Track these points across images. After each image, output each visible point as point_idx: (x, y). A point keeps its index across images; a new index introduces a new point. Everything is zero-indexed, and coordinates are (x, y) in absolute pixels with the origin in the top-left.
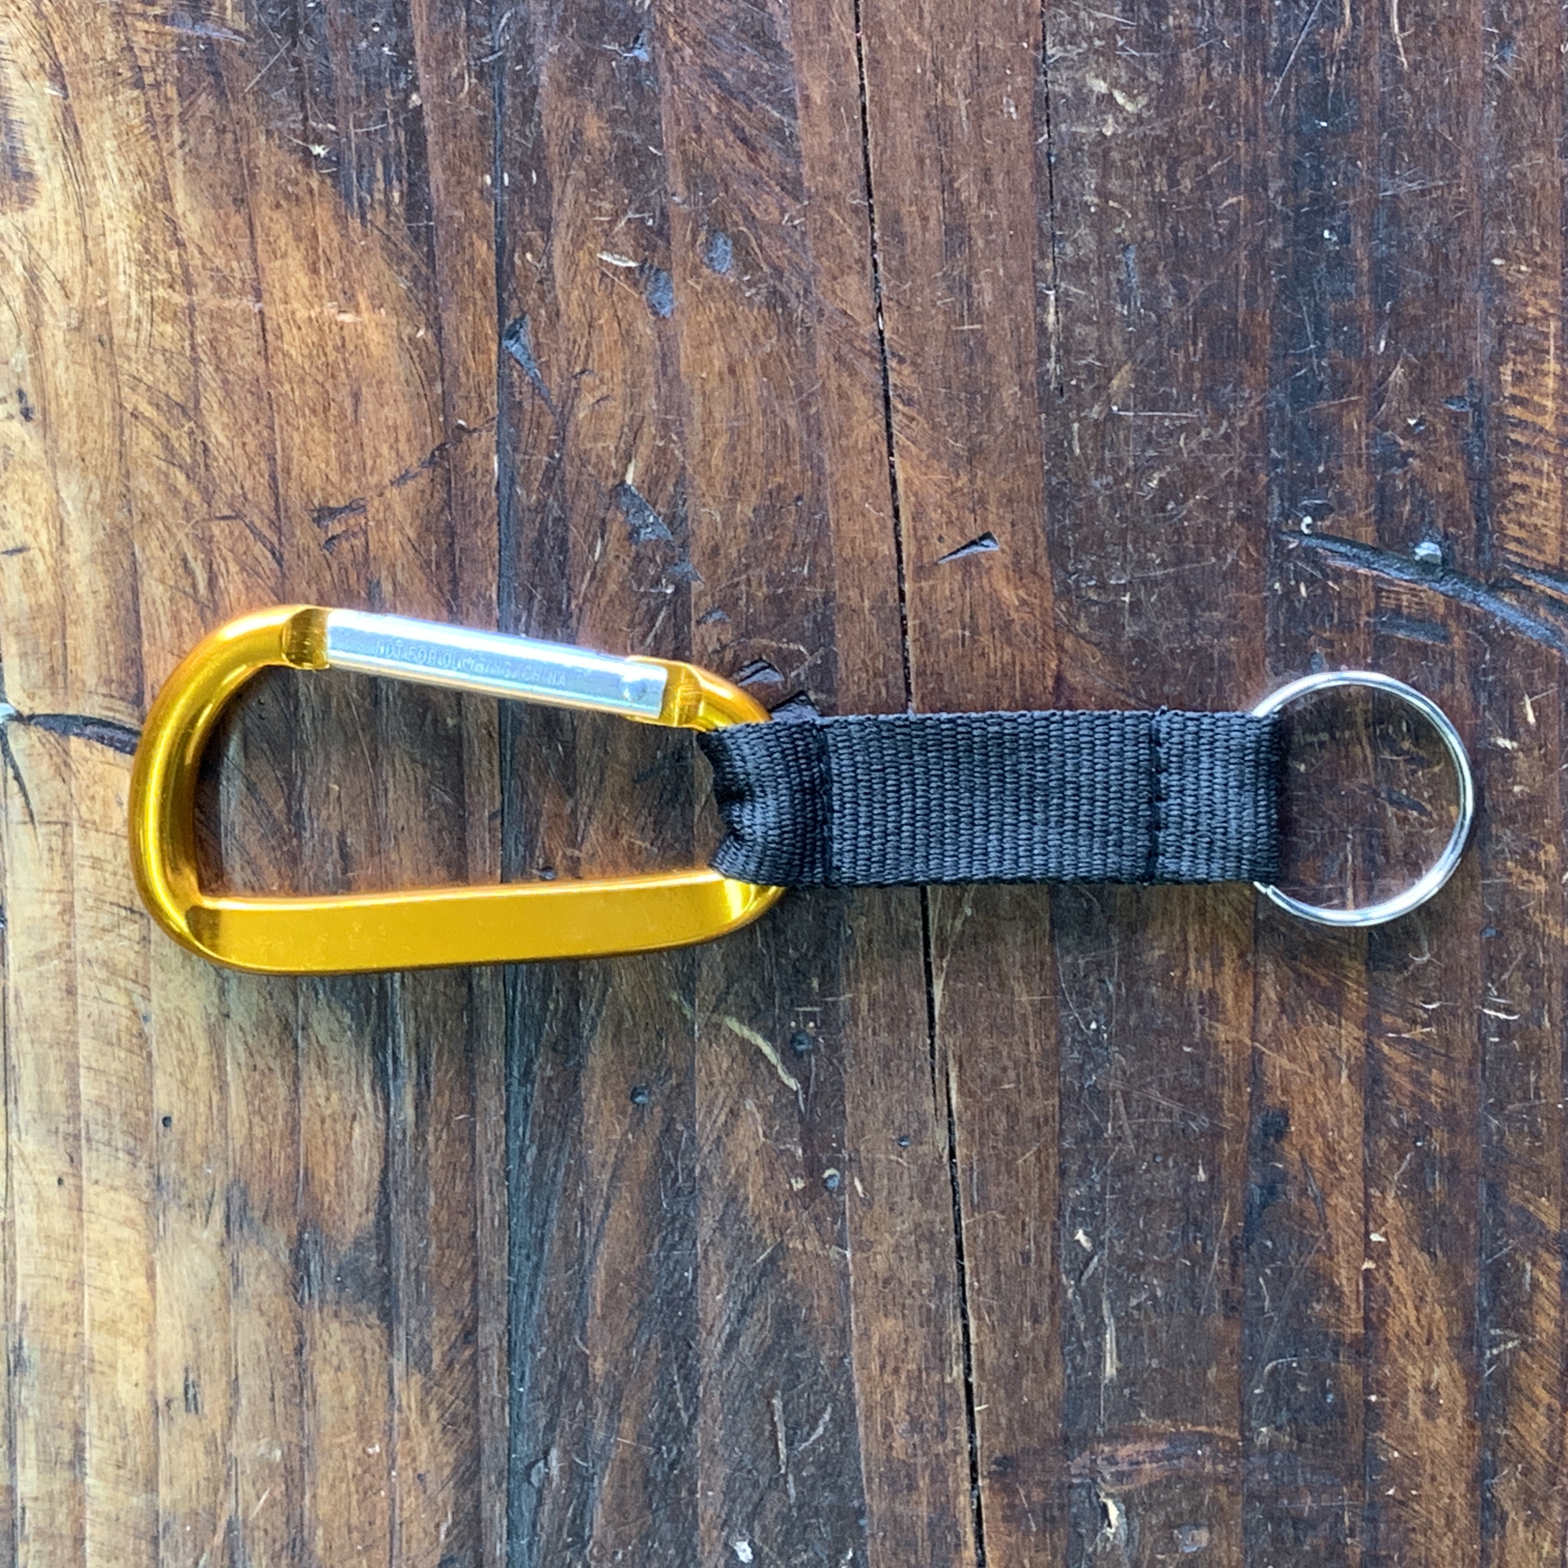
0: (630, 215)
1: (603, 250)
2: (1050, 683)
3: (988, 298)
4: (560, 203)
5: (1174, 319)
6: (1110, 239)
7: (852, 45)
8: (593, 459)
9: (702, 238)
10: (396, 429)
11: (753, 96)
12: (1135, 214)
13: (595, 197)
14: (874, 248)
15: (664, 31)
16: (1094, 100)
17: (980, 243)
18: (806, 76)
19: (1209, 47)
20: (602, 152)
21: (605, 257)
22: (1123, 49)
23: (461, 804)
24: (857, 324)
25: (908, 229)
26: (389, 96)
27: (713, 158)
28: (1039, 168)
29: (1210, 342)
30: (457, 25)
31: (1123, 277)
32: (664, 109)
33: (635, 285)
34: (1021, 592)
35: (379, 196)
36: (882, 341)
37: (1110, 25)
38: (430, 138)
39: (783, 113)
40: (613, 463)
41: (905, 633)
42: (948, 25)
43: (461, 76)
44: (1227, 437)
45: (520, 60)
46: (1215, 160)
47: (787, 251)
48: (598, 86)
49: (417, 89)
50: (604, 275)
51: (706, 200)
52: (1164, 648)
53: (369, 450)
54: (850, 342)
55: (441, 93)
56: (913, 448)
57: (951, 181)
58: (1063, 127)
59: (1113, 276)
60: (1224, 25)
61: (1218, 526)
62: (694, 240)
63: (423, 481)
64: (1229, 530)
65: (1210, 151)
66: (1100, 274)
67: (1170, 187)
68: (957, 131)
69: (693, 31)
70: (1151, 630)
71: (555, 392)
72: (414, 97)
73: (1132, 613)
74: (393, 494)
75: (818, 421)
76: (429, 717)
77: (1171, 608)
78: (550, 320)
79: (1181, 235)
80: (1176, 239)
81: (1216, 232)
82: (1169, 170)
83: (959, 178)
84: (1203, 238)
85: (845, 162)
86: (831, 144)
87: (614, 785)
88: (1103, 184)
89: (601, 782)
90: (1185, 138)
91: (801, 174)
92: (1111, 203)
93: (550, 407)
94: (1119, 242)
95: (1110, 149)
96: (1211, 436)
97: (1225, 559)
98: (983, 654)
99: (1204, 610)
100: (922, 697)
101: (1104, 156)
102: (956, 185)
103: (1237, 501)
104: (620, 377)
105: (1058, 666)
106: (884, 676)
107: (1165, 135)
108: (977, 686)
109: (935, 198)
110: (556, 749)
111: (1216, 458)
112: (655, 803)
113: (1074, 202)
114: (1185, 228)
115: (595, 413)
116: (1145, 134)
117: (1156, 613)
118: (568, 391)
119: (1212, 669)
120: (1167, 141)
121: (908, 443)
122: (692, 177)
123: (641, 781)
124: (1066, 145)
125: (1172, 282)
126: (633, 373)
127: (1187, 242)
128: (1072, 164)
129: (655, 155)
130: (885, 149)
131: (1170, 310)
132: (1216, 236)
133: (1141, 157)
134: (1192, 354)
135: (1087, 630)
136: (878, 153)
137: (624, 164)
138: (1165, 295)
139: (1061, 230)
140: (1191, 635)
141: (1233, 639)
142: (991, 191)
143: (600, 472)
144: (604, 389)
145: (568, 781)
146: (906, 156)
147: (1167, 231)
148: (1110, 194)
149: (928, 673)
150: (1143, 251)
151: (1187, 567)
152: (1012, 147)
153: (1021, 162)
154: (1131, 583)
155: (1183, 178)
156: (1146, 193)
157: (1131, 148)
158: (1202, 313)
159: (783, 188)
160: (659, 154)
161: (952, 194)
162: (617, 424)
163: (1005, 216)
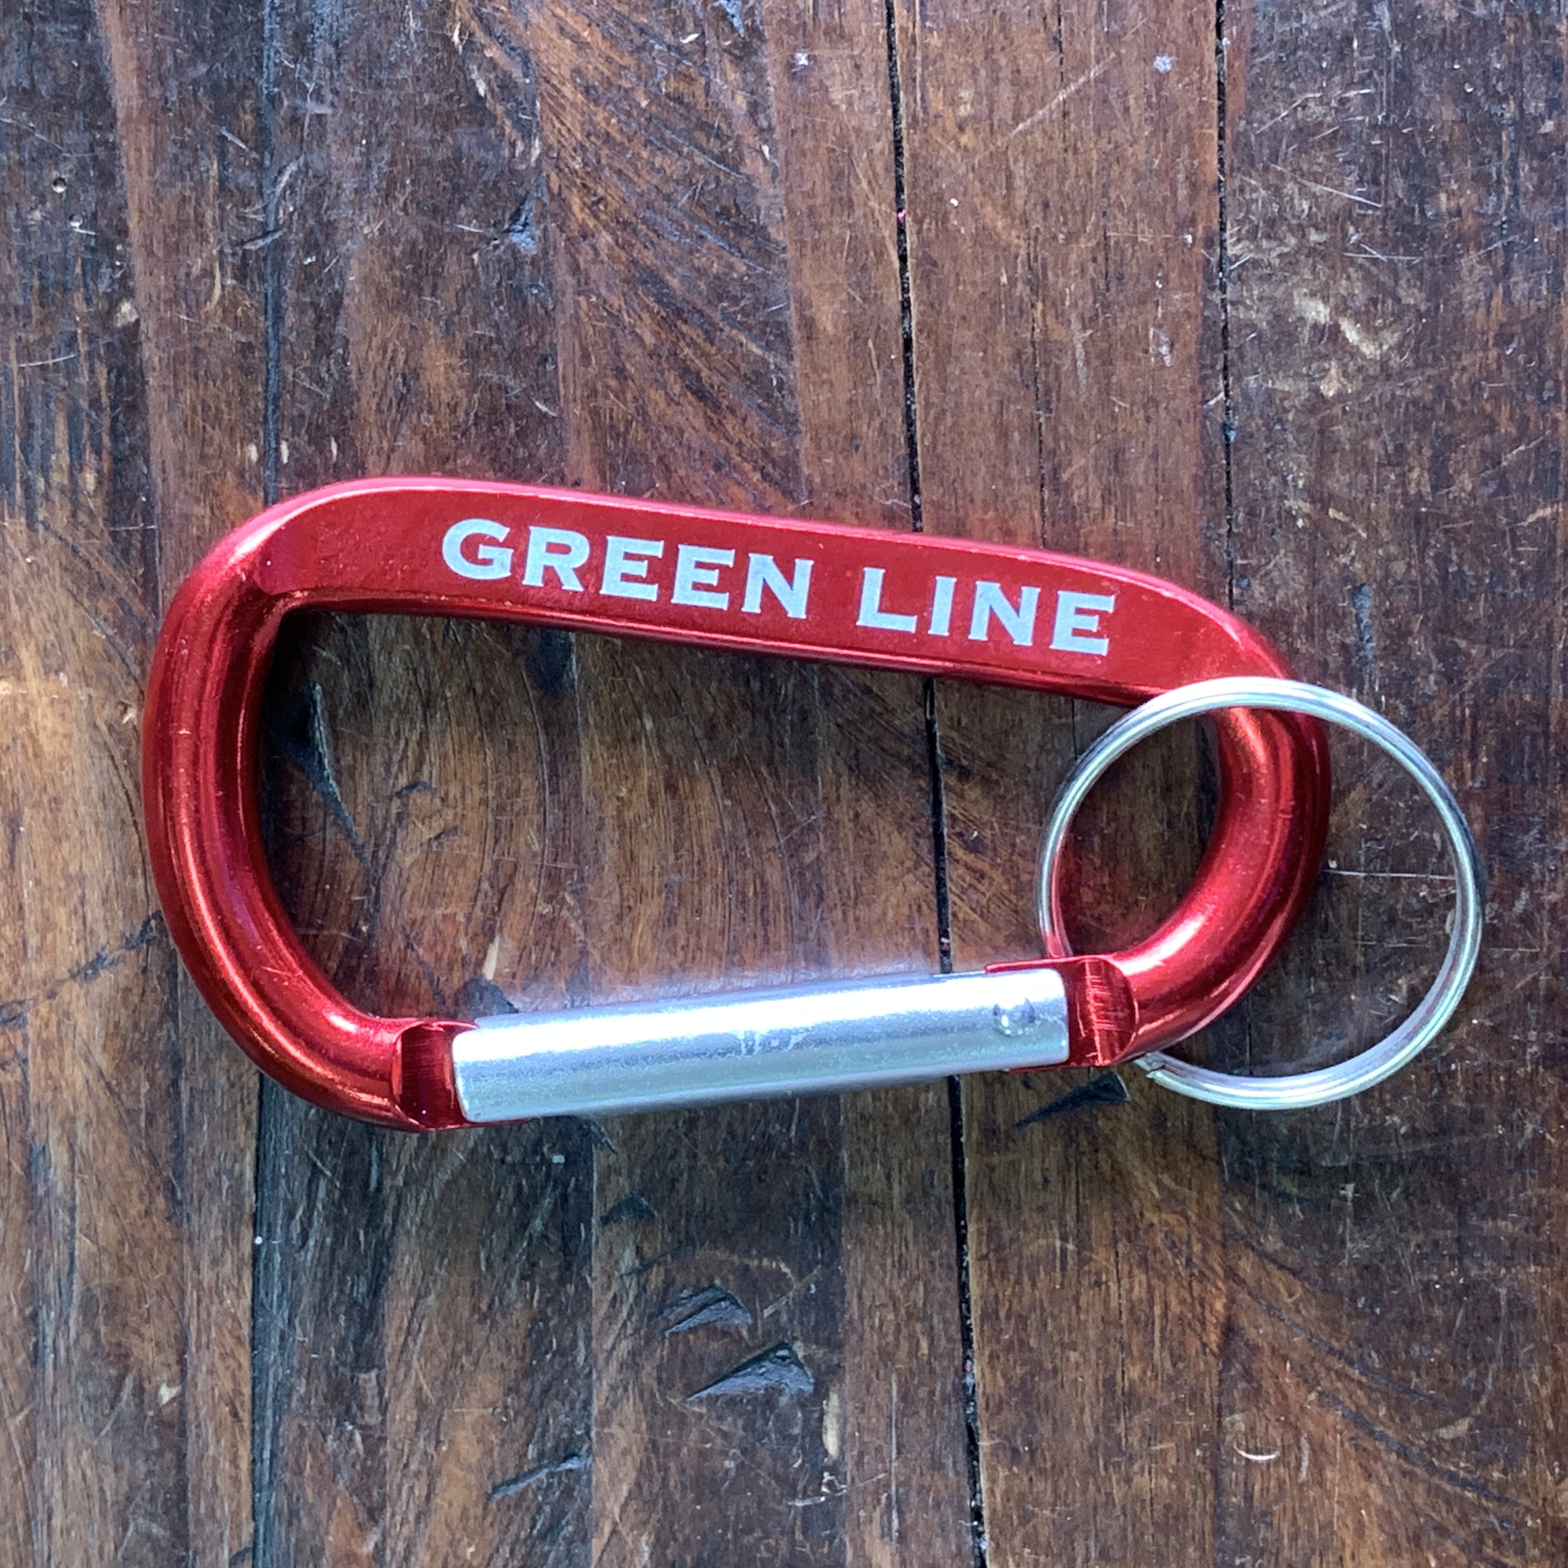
2: (1213, 1338)
5: (1440, 713)
6: (1330, 572)
7: (888, 233)
8: (427, 936)
10: (82, 879)
11: (717, 316)
12: (1373, 531)
15: (564, 204)
16: (1306, 334)
18: (808, 282)
19: (1508, 249)
20: (453, 409)
22: (1358, 248)
23: (180, 1535)
24: (892, 712)
26: (79, 305)
27: (646, 424)
28: (1209, 449)
29: (1500, 754)
30: (200, 186)
31: (1350, 640)
32: (563, 338)
34: (1166, 1179)
35: (59, 478)
36: (931, 738)
37: (1336, 204)
38: (152, 381)
39: (768, 347)
40: (463, 943)
41: (961, 1240)
42: (1054, 200)
43: (208, 273)
44: (1527, 920)
45: (311, 246)
46: (1516, 443)
48: (448, 295)
49: (130, 294)
52: (1414, 1282)
53: (31, 919)
54: (876, 740)
55: (173, 302)
56: (983, 927)
57: (1056, 471)
58: (1251, 381)
59: (1333, 637)
60: (1537, 212)
61: (1509, 1071)
63: (126, 973)
64: (1530, 1079)
65: (1506, 428)
66: (1310, 635)
67: (1435, 488)
68: (1067, 383)
69: (614, 205)
70: (1390, 1250)
71: (364, 819)
72: (126, 307)
73: (1358, 1220)
74: (72, 992)
75: (818, 874)
76: (129, 1383)
77: (1425, 1212)
78: (358, 695)
79: (1452, 569)
80: (1444, 576)
81: (1513, 566)
82: (1434, 458)
83: (1070, 464)
84: (1492, 575)
85: (872, 434)
86: (850, 402)
87: (450, 1504)
88: (1319, 481)
89: (428, 1498)
90: (1464, 403)
91: (797, 452)
92: (1332, 513)
93: (354, 845)
94: (1346, 580)
95: (1332, 420)
96: (1498, 916)
97: (1522, 1129)
98: (1098, 1284)
99: (1483, 1218)
100: (991, 1357)
101: (1321, 432)
102: (1065, 477)
103: (1544, 1030)
104: (478, 793)
105: (1227, 1307)
106: (926, 1318)
107: (1429, 397)
108: (1086, 1338)
109: (1028, 498)
110: (351, 1440)
111: (1507, 955)
112: (523, 1535)
113: (1269, 509)
114: (1460, 556)
115: (432, 857)
116: (1393, 396)
117: (1400, 1219)
118: (386, 818)
119: (1497, 1320)
120: (1432, 409)
121: (975, 916)
122: (608, 454)
123: (498, 1496)
124: (1256, 412)
125: (1435, 650)
126: (498, 789)
127: (1464, 582)
128: (1265, 445)
129: (545, 415)
130: (944, 412)
131: (1432, 698)
132: (1513, 573)
133: (1385, 434)
134: (1468, 774)
135: (1279, 1245)
136: (931, 419)
137: (490, 430)
138: (1423, 672)
139: (1245, 557)
140: (1460, 1259)
141: (1532, 1269)
142: (1124, 487)
143: (438, 959)
144: (449, 815)
145: (370, 1496)
146: (979, 425)
147: (1429, 562)
148: (1331, 496)
149: (1002, 1314)
150: (1388, 596)
151: (1455, 1141)
152: (1163, 414)
153: (1178, 439)
154: (1357, 1166)
155: (1458, 472)
156: (1393, 498)
157: (1368, 419)
158: (1487, 704)
159: (765, 476)
160: (552, 414)
161: (1057, 491)
162: (470, 875)
163: (1148, 532)
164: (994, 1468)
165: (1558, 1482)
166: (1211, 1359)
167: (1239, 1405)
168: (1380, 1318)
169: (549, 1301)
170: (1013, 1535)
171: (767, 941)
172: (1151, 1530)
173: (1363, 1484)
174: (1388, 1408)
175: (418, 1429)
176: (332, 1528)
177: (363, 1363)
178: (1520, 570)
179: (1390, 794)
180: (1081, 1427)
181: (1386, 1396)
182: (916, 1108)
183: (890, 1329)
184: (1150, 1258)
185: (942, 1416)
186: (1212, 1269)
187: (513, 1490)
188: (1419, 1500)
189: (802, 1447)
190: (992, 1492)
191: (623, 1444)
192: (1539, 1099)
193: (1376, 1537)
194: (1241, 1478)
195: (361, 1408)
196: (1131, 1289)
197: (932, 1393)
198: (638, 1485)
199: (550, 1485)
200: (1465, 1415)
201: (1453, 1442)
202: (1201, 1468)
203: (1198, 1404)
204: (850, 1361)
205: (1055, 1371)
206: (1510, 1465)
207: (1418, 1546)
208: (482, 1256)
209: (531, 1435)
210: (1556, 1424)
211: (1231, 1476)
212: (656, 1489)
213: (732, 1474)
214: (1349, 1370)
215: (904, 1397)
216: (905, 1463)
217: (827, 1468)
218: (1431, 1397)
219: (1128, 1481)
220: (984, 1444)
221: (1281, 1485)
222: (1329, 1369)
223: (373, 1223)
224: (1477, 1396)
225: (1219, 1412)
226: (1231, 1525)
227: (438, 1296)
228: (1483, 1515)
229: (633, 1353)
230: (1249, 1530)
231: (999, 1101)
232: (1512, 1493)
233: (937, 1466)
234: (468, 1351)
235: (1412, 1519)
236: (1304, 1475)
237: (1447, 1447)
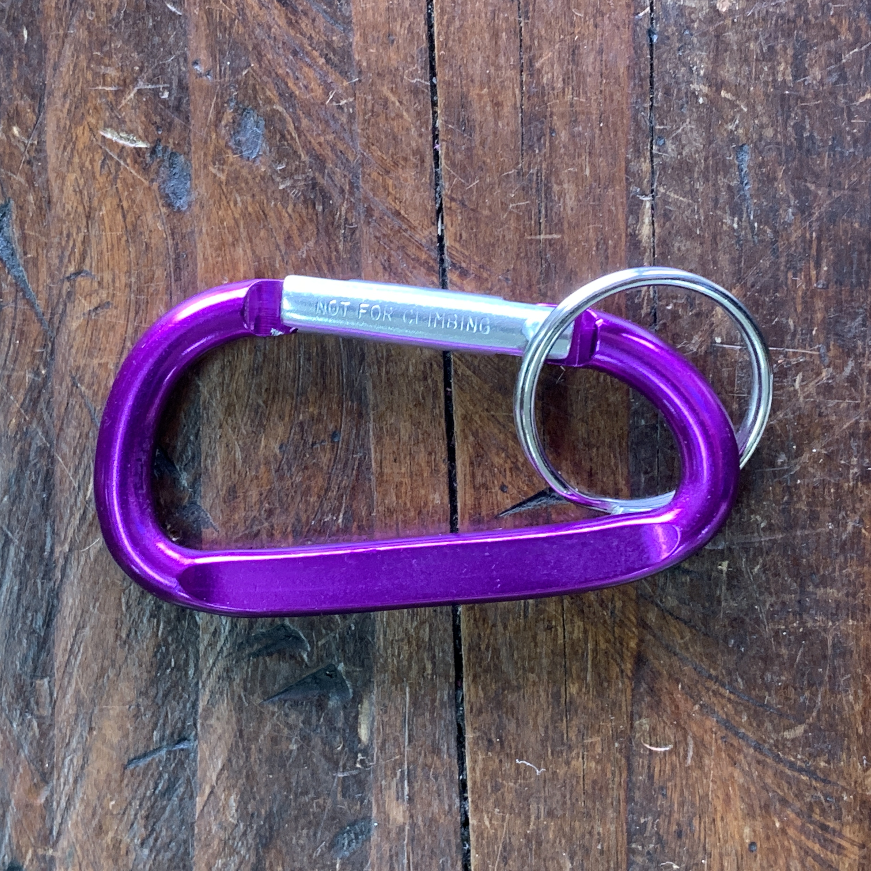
0: (141, 85)
1: (106, 126)
2: (628, 666)
3: (571, 202)
4: (56, 67)
5: (794, 236)
6: (721, 137)
8: (87, 378)
9: (228, 116)
12: (752, 107)
13: (99, 62)
14: (435, 137)
17: (563, 136)
20: (109, 8)
21: (109, 136)
24: (414, 228)
25: (477, 117)
27: (245, 22)
28: (637, 49)
29: (835, 265)
31: (734, 183)
33: (145, 169)
36: (441, 248)
44: (852, 380)
46: (852, 46)
47: (331, 137)
50: (107, 157)
51: (235, 71)
52: (767, 630)
54: (403, 248)
56: (475, 379)
57: (531, 62)
59: (722, 181)
61: (838, 486)
62: (218, 119)
64: (852, 491)
65: (845, 36)
66: (707, 180)
67: (795, 77)
70: (752, 608)
71: (44, 295)
77: (777, 582)
78: (40, 208)
79: (806, 134)
80: (800, 139)
81: (848, 133)
82: (795, 56)
83: (541, 56)
84: (834, 139)
85: (404, 32)
86: (388, 9)
87: (98, 771)
88: (714, 71)
89: (82, 768)
90: (816, 18)
91: (351, 45)
92: (723, 93)
93: (37, 314)
94: (732, 141)
95: (724, 28)
96: (833, 377)
97: (845, 525)
98: (549, 628)
99: (817, 586)
100: (475, 676)
101: (717, 37)
102: (537, 65)
103: (862, 457)
104: (124, 280)
105: (638, 645)
106: (431, 649)
107: (792, 14)
108: (541, 665)
109: (512, 80)
110: (30, 726)
111: (838, 405)
112: (148, 793)
113: (679, 90)
114: (812, 126)
115: (91, 323)
116: (767, 12)
117: (759, 587)
118: (60, 295)
119: (825, 657)
120: (794, 21)
121: (469, 373)
122: (218, 42)
123: (132, 767)
124: (672, 21)
125: (793, 191)
126: (139, 276)
127: (814, 143)
128: (678, 45)
129: (174, 13)
130: (454, 17)
131: (790, 225)
132: (849, 138)
133: (761, 38)
134: (814, 278)
135: (676, 603)
136: (444, 22)
137: (135, 23)
138: (784, 206)
139: (662, 124)
140: (801, 615)
141: (851, 622)
142: (579, 74)
143: (95, 394)
144: (104, 294)
145: (43, 765)
146: (478, 28)
147: (790, 129)
148: (723, 82)
149: (483, 647)
150: (760, 152)
151: (799, 533)
152: (607, 22)
153: (617, 40)
154: (729, 549)
155: (811, 66)
156: (766, 83)
157: (750, 27)
158: (828, 229)
159: (328, 61)
160: (179, 13)
161: (532, 75)
162: (118, 336)
163: (594, 105)
164: (475, 753)
165: (865, 770)
166: (626, 681)
167: (645, 713)
168: (743, 654)
169: (171, 632)
170: (488, 799)
171: (325, 387)
172: (583, 797)
173: (730, 769)
174: (749, 718)
175: (76, 719)
176: (16, 786)
177: (40, 674)
178: (853, 135)
179: (759, 291)
180: (535, 724)
181: (747, 708)
182: (426, 504)
183: (404, 656)
184: (586, 610)
185: (441, 717)
186: (629, 619)
187: (142, 763)
188: (769, 781)
189: (344, 738)
190: (473, 769)
191: (220, 731)
192: (858, 505)
193: (738, 805)
194: (646, 762)
195: (37, 703)
196: (572, 633)
197: (433, 701)
198: (230, 760)
199: (168, 759)
200: (801, 723)
201: (793, 740)
202: (618, 755)
203: (616, 711)
204: (377, 678)
205: (519, 688)
206: (832, 757)
207: (767, 811)
208: (123, 600)
209: (156, 724)
210: (865, 730)
211: (639, 762)
212: (241, 763)
213: (295, 753)
214: (722, 690)
215: (415, 703)
216: (414, 748)
217: (360, 751)
218: (778, 710)
219: (568, 763)
220: (469, 736)
221: (673, 769)
222: (708, 689)
223: (47, 575)
224: (810, 710)
225: (632, 718)
226: (638, 795)
227: (92, 628)
228: (812, 792)
229: (228, 670)
230: (651, 799)
231: (484, 502)
232: (833, 777)
233: (436, 750)
234: (113, 666)
235: (764, 794)
236: (689, 761)
237: (789, 744)
